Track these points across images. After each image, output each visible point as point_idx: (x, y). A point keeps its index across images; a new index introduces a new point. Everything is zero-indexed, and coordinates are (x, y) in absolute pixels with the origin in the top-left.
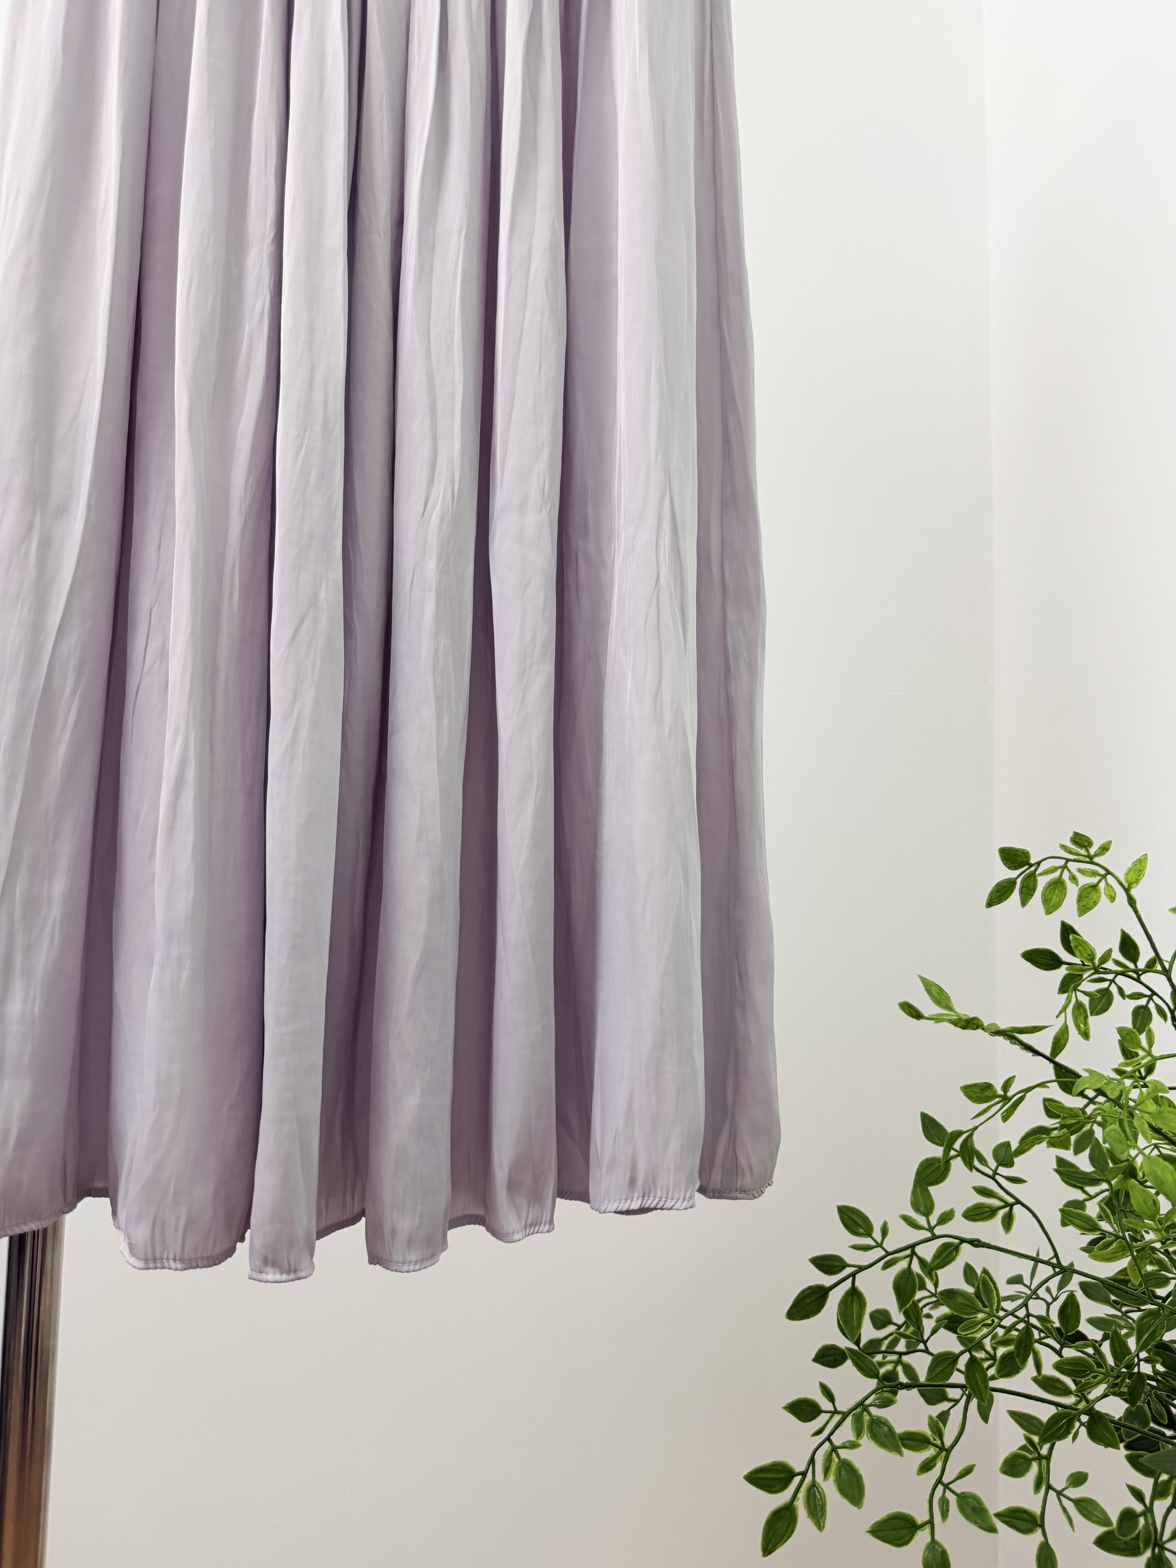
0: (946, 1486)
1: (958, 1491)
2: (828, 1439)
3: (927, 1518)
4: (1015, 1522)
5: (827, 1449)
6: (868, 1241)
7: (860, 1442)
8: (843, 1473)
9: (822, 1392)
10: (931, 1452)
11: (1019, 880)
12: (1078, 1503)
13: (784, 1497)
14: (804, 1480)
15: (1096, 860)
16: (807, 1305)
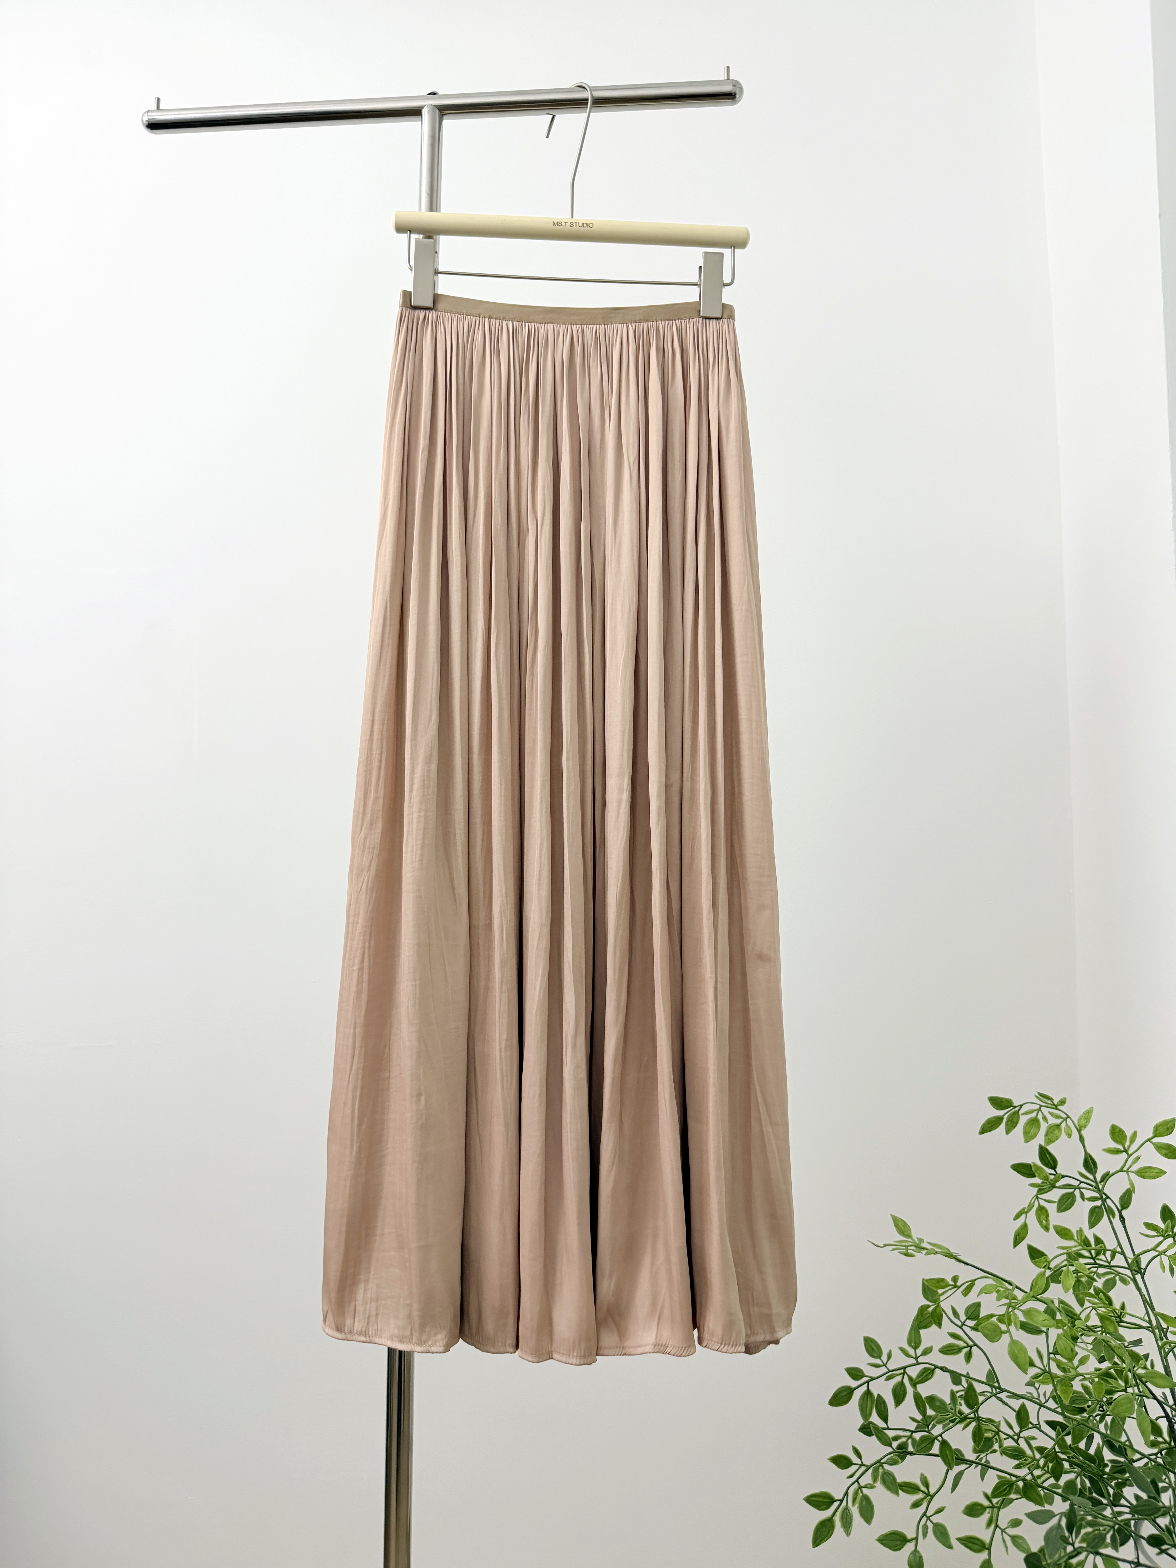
0: (928, 1518)
1: (935, 1522)
2: (857, 1481)
3: (914, 1536)
4: (970, 1544)
5: (856, 1487)
6: (878, 1362)
7: (876, 1485)
8: (864, 1503)
9: (854, 1452)
10: (920, 1496)
11: (1006, 1117)
12: (1014, 1538)
13: (827, 1514)
14: (841, 1504)
15: (1059, 1107)
16: (841, 1398)
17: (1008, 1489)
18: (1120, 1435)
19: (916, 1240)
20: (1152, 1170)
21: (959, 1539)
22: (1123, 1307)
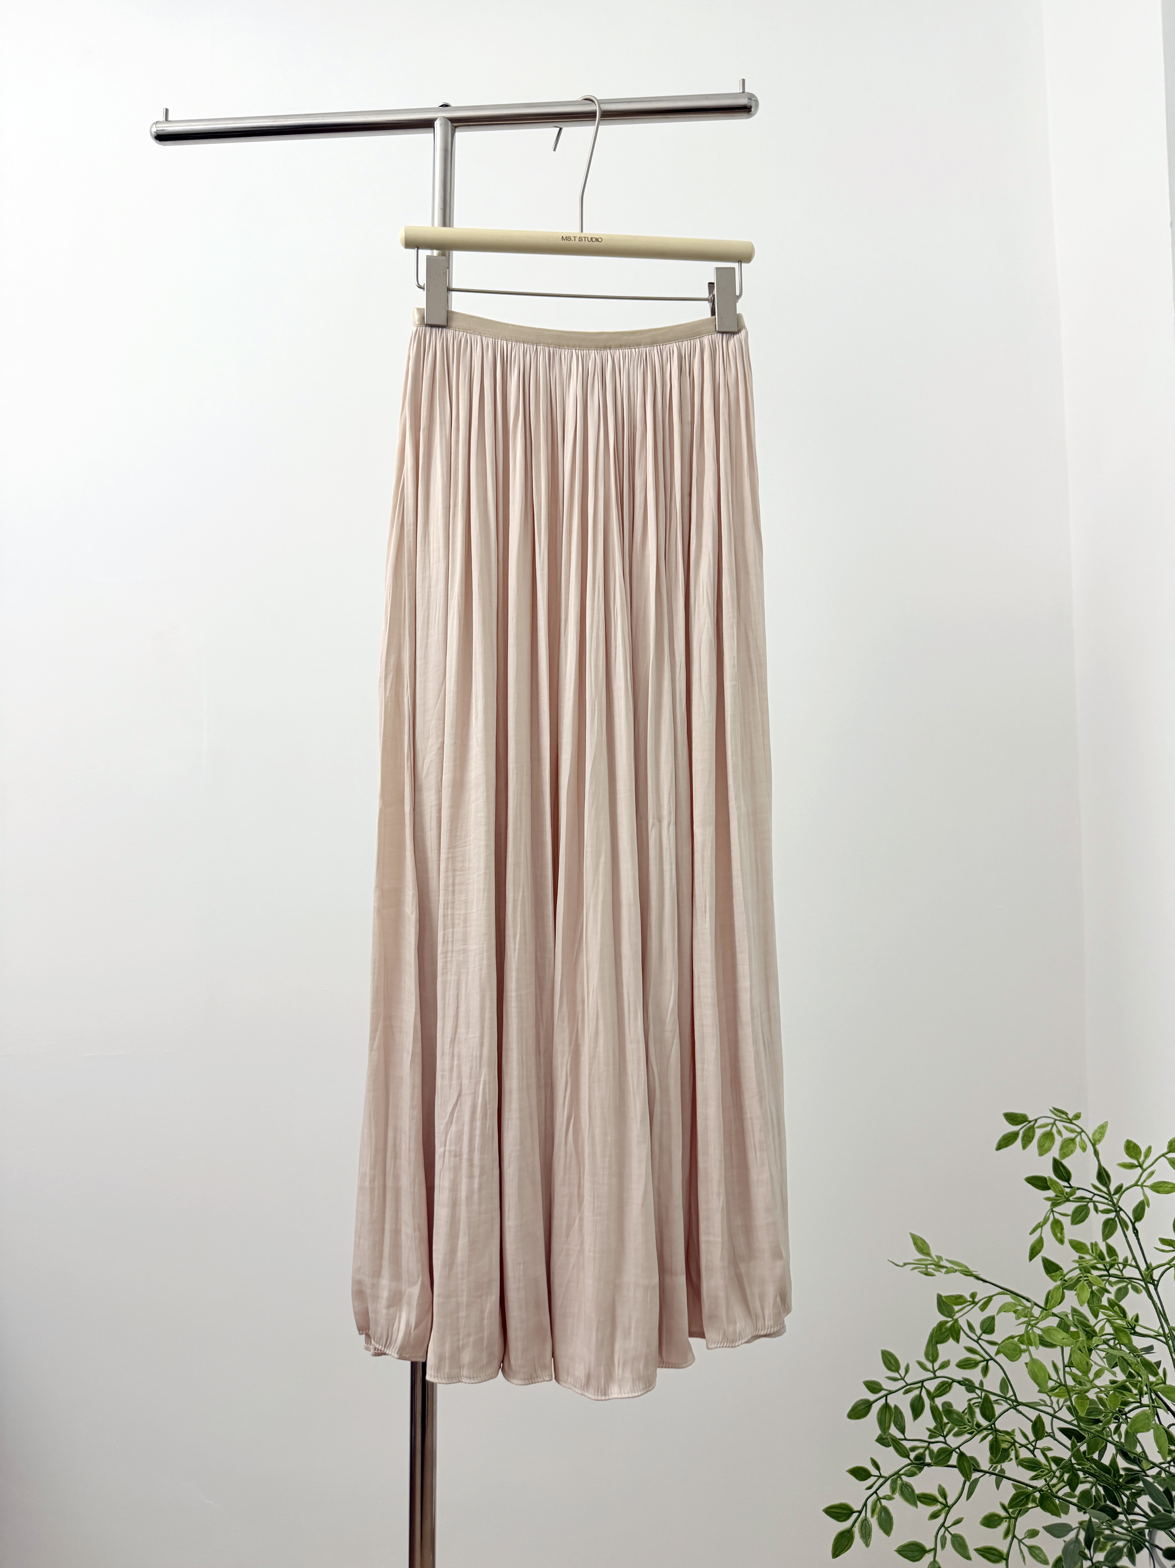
0: (947, 1529)
1: (953, 1533)
2: (875, 1492)
3: (933, 1546)
4: (987, 1555)
5: (874, 1498)
6: (896, 1375)
7: (894, 1496)
8: (883, 1514)
9: (872, 1463)
10: (938, 1507)
11: (1021, 1132)
12: (1031, 1549)
13: (847, 1525)
14: (860, 1516)
15: (1074, 1122)
16: (859, 1411)
17: (1025, 1500)
18: (1135, 1446)
19: (935, 1258)
20: (1167, 1185)
21: (977, 1550)
22: (1137, 1319)
